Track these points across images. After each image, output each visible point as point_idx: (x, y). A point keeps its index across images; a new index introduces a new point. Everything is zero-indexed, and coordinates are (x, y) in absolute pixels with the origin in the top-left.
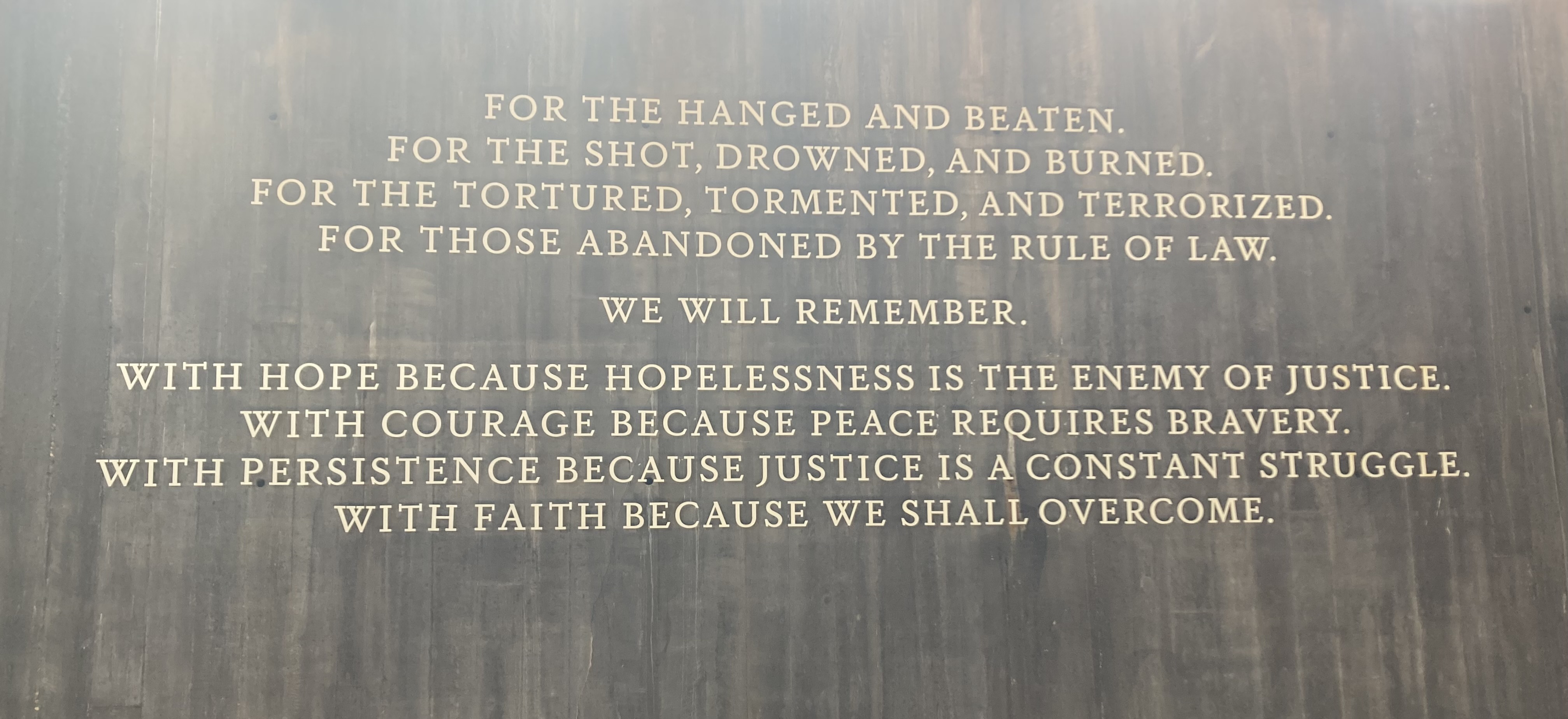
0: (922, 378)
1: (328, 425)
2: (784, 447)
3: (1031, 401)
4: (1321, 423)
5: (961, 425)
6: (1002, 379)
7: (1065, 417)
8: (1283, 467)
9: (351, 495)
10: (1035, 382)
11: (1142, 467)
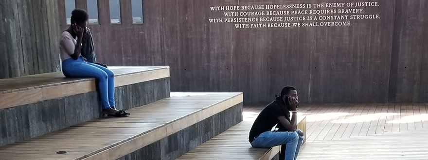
0: (306, 6)
1: (234, 14)
2: (288, 16)
3: (320, 9)
4: (359, 11)
5: (311, 13)
6: (316, 6)
7: (324, 11)
8: (353, 17)
9: (237, 23)
10: (321, 6)
11: (334, 18)
